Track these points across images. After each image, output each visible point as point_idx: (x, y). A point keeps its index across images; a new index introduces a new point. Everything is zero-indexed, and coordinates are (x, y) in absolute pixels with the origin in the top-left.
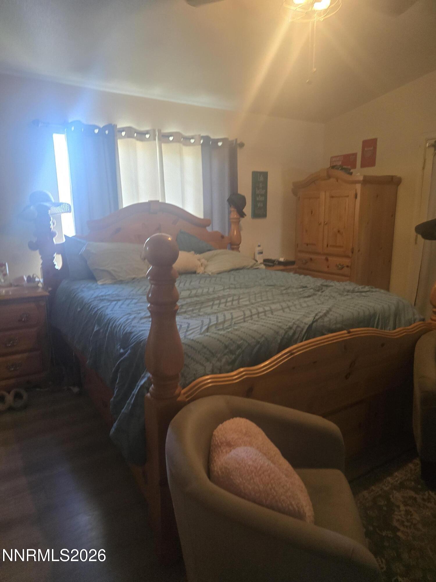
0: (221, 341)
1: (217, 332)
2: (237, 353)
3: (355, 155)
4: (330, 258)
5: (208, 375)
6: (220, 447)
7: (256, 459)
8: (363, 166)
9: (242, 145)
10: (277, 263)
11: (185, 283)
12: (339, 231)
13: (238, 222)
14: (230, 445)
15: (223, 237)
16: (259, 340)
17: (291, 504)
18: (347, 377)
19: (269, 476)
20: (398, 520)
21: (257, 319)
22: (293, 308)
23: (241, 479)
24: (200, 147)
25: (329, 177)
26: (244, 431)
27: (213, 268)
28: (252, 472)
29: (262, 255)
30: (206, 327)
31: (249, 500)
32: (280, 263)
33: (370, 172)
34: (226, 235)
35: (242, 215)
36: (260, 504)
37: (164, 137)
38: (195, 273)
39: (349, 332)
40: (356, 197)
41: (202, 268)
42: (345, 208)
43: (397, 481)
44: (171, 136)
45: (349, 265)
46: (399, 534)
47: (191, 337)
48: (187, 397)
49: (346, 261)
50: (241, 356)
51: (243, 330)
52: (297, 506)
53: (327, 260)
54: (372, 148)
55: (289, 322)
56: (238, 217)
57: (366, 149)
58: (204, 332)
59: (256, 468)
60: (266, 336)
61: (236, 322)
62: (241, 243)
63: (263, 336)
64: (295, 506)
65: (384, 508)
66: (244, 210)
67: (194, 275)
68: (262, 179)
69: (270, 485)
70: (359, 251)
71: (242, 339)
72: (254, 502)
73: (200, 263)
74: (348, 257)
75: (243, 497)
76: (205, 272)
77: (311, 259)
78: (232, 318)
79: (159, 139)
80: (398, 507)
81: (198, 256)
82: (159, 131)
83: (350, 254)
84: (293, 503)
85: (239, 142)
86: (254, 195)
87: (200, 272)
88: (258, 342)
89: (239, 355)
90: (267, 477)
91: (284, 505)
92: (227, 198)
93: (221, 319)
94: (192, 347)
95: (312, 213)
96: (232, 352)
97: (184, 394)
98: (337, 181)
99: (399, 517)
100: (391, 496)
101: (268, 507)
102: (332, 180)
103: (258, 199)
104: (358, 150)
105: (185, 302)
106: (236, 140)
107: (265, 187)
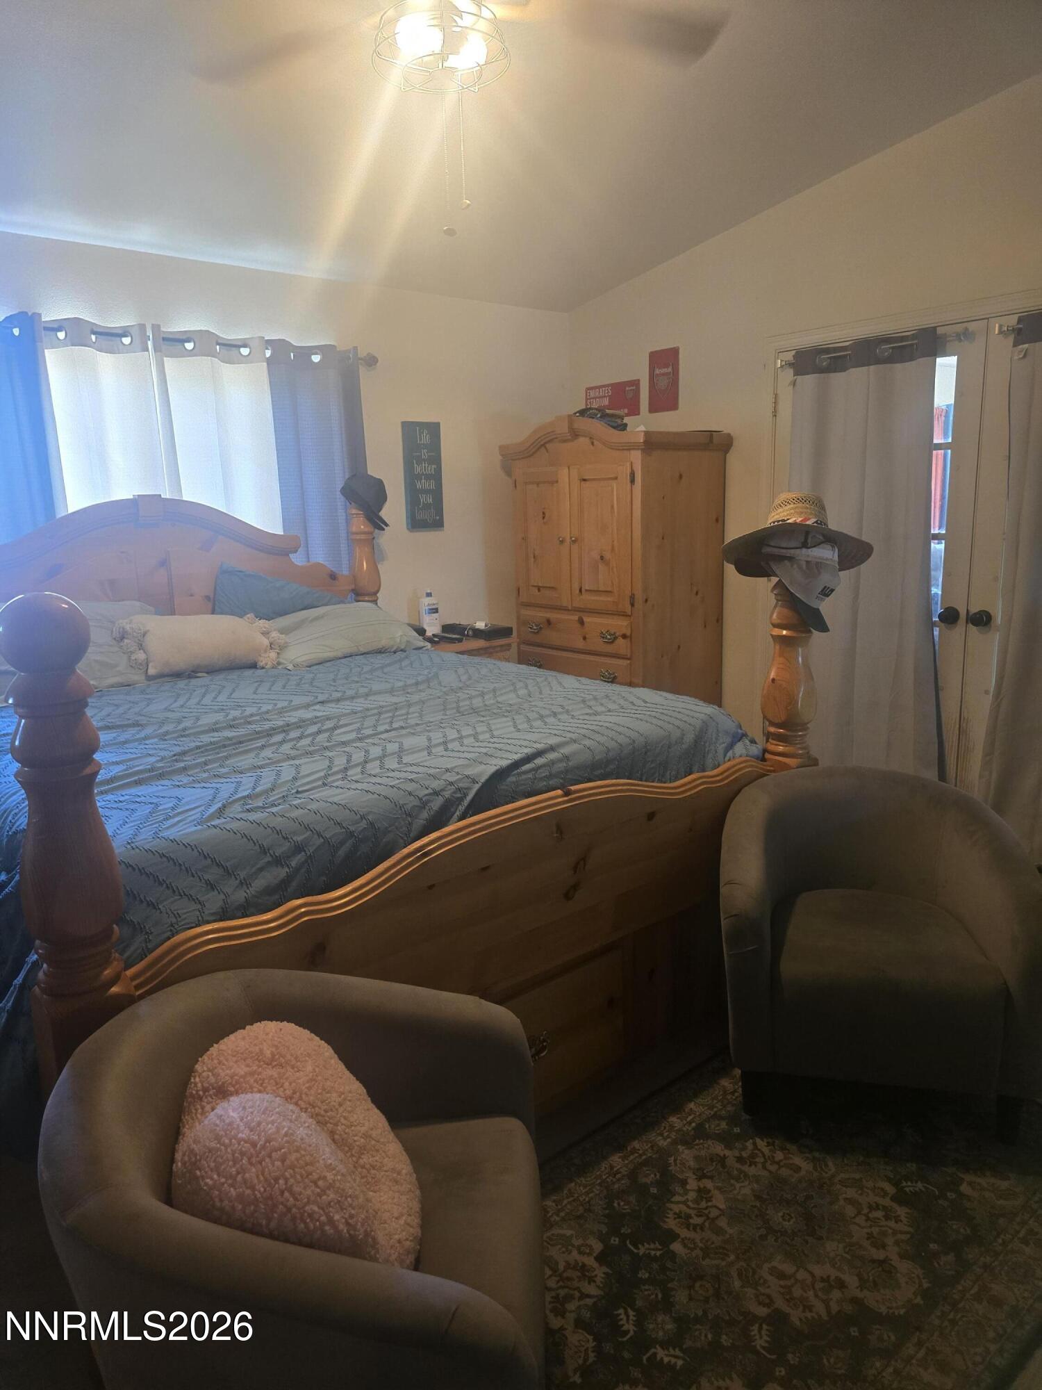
0: (250, 839)
1: (243, 815)
2: (293, 864)
3: (636, 383)
4: (586, 620)
5: (208, 922)
6: (201, 1099)
7: (259, 1124)
8: (653, 409)
9: (371, 361)
10: (470, 633)
11: (220, 693)
12: (602, 558)
13: (371, 542)
14: (223, 1093)
15: (333, 576)
16: (352, 828)
17: (331, 1221)
18: (567, 896)
19: (283, 1161)
20: (678, 1216)
21: (359, 777)
22: (454, 745)
23: (215, 1176)
24: (265, 364)
25: (575, 434)
26: (268, 1053)
27: (300, 650)
28: (243, 1154)
29: (435, 615)
30: (220, 805)
31: (228, 1225)
32: (477, 633)
33: (667, 422)
34: (345, 572)
35: (378, 523)
36: (255, 1231)
37: (172, 343)
38: (254, 666)
39: (567, 793)
40: (633, 481)
41: (273, 655)
42: (612, 507)
43: (690, 1123)
44: (188, 341)
45: (628, 633)
46: (676, 1247)
47: (172, 833)
48: (137, 987)
49: (621, 625)
50: (303, 870)
51: (314, 806)
52: (347, 1224)
53: (581, 622)
54: (670, 370)
55: (434, 777)
56: (369, 528)
57: (657, 371)
58: (211, 817)
59: (254, 1145)
60: (370, 817)
61: (300, 789)
62: (381, 588)
63: (363, 817)
64: (341, 1227)
65: (651, 1189)
66: (383, 514)
67: (249, 673)
68: (425, 438)
69: (281, 1181)
70: (646, 601)
71: (307, 828)
72: (242, 1227)
73: (266, 642)
74: (624, 615)
75: (216, 1221)
76: (279, 663)
77: (549, 622)
78: (295, 779)
79: (156, 349)
80: (684, 1183)
81: (262, 623)
82: (156, 328)
83: (628, 609)
84: (337, 1217)
85: (362, 353)
86: (411, 479)
87: (266, 664)
88: (351, 834)
89: (297, 870)
90: (278, 1163)
91: (311, 1226)
92: (340, 484)
93: (265, 784)
94: (169, 859)
95: (544, 518)
96: (278, 861)
97: (133, 978)
98: (593, 443)
99: (684, 1208)
100: (671, 1160)
101: (271, 1236)
102: (583, 441)
103: (419, 486)
104: (642, 373)
105: (193, 745)
106: (355, 348)
107: (436, 460)
